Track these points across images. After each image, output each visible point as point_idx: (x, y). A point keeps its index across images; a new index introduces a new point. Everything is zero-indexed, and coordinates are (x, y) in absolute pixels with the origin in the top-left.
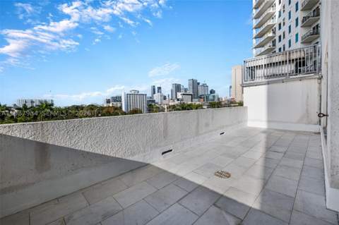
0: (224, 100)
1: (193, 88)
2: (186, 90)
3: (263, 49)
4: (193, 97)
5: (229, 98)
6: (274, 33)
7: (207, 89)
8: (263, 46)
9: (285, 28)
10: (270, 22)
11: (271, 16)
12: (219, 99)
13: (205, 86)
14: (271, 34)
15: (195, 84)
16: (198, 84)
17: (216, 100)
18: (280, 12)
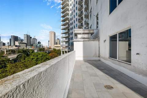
0: (45, 47)
1: (27, 40)
2: (22, 40)
3: (65, 27)
4: (27, 45)
5: (48, 46)
6: (69, 21)
7: (36, 41)
8: (65, 26)
9: (73, 21)
10: (68, 17)
11: (68, 14)
12: (43, 47)
13: (35, 39)
14: (68, 22)
15: (29, 37)
16: (31, 38)
17: (41, 47)
18: (71, 14)
